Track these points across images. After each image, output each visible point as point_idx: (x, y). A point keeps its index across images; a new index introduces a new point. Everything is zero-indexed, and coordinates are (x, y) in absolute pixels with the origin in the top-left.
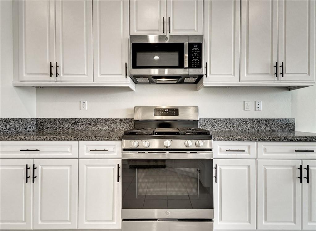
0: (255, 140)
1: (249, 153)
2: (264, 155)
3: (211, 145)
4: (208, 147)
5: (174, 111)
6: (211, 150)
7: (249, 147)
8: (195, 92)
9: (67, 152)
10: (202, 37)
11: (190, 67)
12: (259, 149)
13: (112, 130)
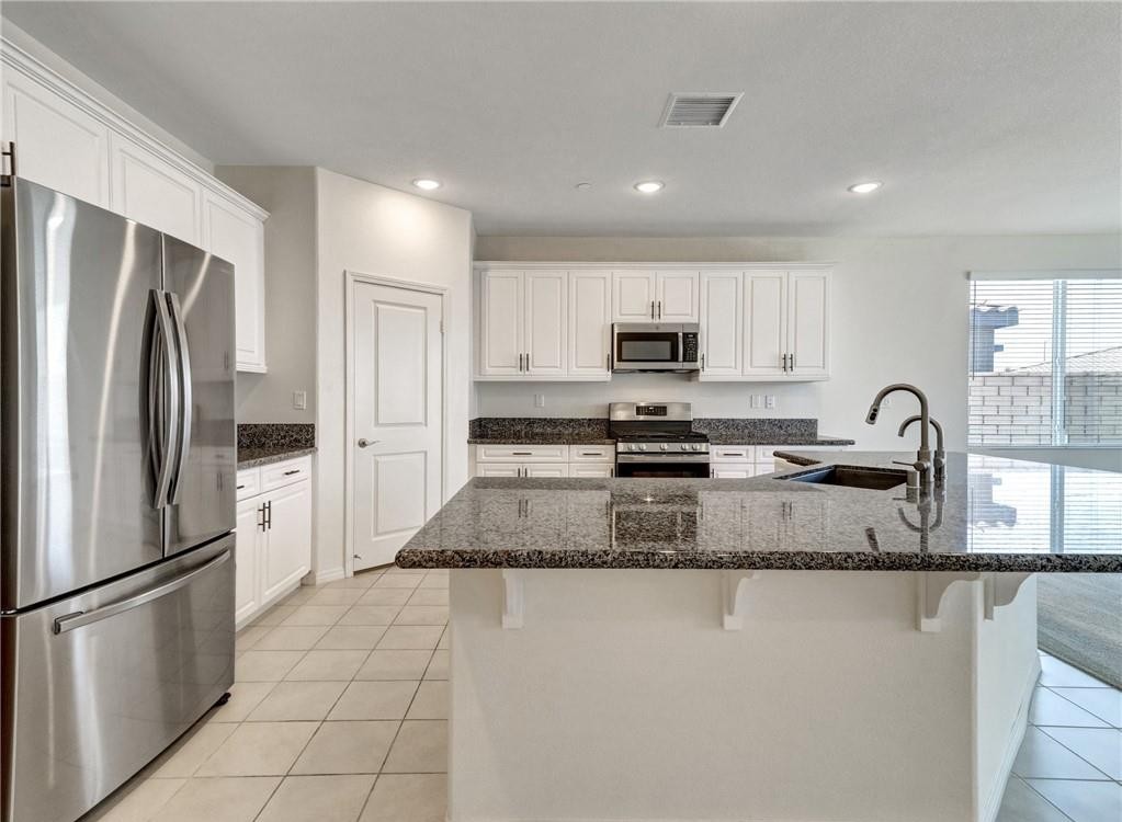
0: (753, 444)
1: (747, 457)
2: (762, 459)
3: (707, 448)
4: (704, 450)
5: (661, 410)
6: (708, 453)
7: (747, 451)
8: (687, 383)
9: (557, 456)
10: (697, 325)
11: (684, 360)
12: (758, 454)
13: (577, 434)
